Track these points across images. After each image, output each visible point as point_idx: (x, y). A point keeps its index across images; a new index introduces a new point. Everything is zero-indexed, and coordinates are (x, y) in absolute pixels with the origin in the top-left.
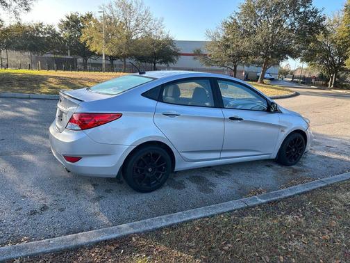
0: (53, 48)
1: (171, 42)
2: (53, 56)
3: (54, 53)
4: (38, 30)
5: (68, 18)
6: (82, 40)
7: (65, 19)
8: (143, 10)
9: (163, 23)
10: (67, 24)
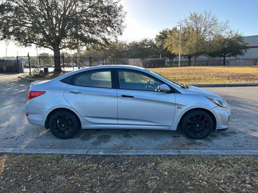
0: (152, 54)
1: (240, 38)
2: (152, 59)
3: (153, 58)
4: (143, 44)
5: (161, 33)
6: (165, 46)
7: (159, 34)
8: (210, 18)
9: (228, 25)
10: (160, 37)
